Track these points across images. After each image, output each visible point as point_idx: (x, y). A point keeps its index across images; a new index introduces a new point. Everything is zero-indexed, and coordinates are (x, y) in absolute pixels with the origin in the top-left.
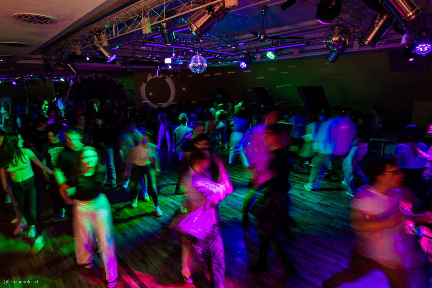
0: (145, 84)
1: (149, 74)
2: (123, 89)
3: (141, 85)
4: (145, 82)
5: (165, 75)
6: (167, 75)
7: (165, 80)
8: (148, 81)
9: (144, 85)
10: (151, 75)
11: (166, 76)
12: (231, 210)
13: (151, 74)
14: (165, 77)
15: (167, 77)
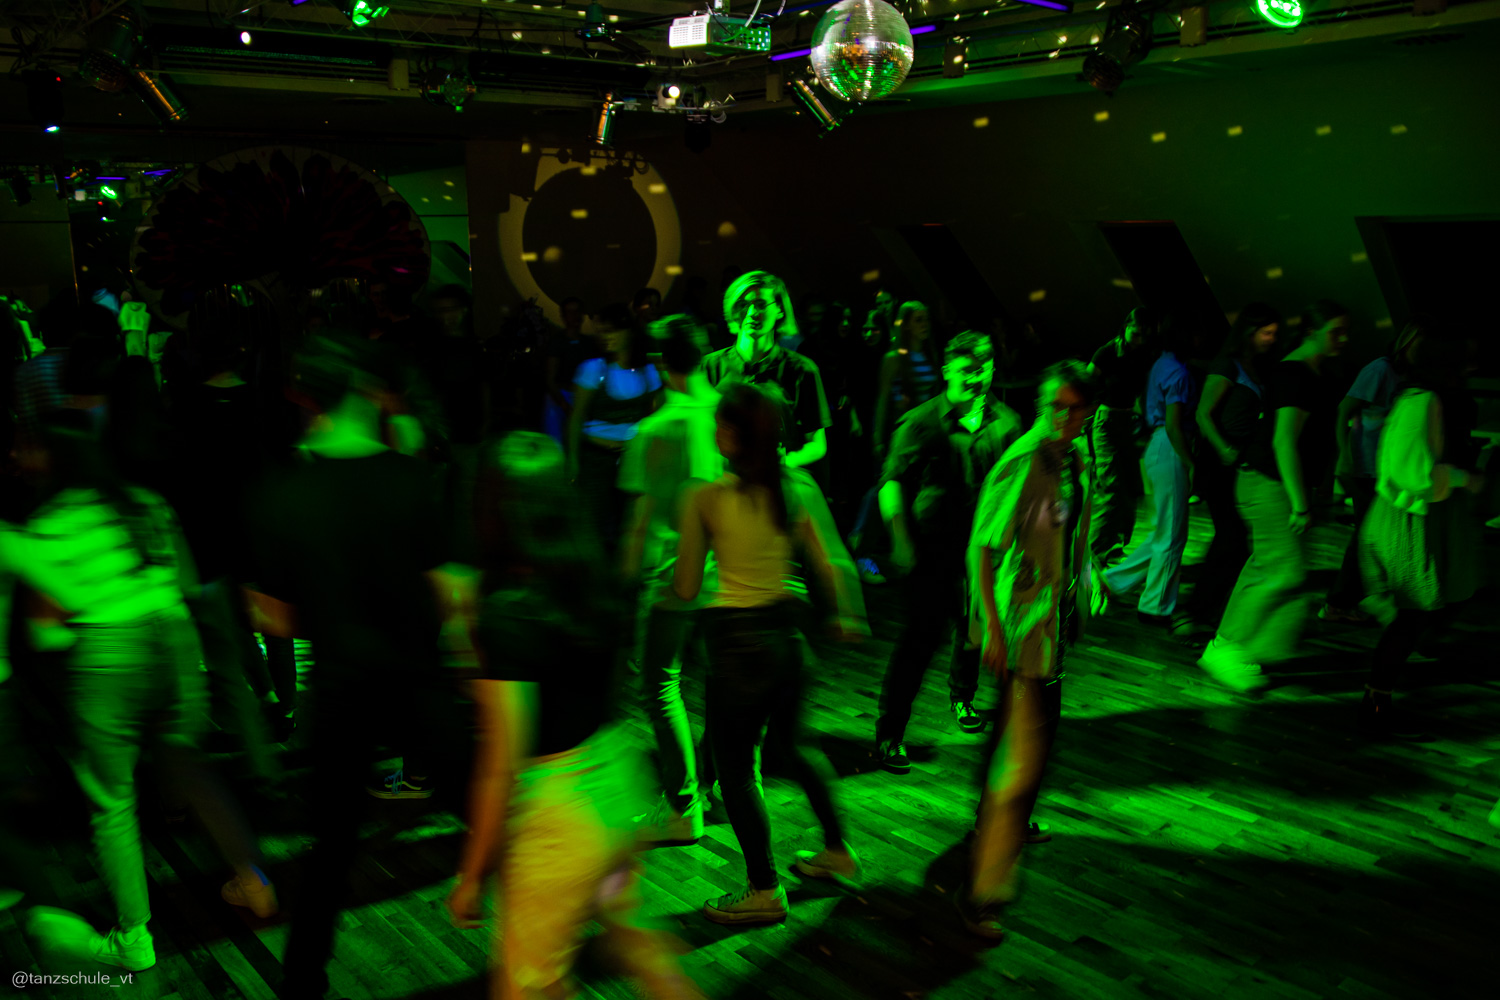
0: (526, 200)
1: (545, 151)
2: (412, 227)
3: (506, 208)
4: (525, 190)
5: (629, 155)
6: (638, 156)
7: (630, 183)
8: (537, 186)
9: (519, 207)
10: (556, 156)
11: (633, 163)
12: (1056, 893)
13: (554, 151)
14: (626, 164)
15: (640, 165)
